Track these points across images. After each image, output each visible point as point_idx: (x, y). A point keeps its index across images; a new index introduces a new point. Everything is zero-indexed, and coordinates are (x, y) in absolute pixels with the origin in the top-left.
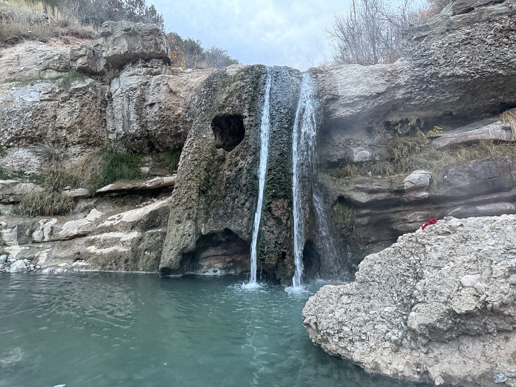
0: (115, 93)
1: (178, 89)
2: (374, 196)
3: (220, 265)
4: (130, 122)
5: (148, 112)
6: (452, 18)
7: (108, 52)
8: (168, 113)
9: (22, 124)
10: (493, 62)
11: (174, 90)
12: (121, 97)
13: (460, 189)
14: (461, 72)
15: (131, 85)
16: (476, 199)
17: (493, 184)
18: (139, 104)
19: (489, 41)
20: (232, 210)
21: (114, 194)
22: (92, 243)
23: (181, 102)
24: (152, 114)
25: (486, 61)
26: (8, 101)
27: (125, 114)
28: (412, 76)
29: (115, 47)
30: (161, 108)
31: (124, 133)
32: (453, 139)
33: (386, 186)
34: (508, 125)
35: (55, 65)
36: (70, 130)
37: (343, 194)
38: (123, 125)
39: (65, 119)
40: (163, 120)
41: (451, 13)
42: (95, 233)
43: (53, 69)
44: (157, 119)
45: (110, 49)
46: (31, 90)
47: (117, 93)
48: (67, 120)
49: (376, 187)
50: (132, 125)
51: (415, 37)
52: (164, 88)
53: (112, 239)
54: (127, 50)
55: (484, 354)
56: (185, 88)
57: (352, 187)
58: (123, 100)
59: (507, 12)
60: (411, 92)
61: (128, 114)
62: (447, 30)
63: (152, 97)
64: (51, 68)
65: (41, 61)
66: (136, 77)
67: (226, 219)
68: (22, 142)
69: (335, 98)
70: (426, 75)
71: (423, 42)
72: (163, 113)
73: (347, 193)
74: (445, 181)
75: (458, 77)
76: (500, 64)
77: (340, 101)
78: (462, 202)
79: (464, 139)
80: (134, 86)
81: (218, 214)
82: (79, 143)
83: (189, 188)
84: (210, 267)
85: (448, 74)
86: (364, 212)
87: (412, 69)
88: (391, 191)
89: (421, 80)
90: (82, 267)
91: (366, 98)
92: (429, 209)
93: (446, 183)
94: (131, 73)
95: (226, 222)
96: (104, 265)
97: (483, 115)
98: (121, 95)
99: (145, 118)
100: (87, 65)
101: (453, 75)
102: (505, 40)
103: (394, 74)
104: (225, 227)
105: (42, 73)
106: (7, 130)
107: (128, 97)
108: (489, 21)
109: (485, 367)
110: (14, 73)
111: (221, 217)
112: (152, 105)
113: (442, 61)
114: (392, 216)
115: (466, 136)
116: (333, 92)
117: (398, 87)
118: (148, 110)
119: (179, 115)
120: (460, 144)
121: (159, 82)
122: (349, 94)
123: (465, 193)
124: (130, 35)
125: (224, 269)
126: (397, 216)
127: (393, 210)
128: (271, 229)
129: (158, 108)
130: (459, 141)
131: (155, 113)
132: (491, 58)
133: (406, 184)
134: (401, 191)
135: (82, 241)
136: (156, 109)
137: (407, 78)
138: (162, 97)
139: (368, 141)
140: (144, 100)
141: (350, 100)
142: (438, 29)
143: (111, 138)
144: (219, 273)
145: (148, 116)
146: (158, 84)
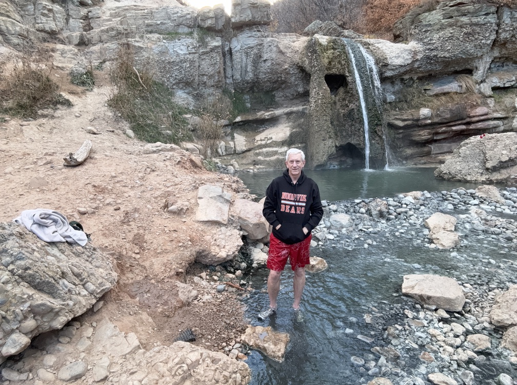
0: (234, 48)
1: (286, 50)
2: (406, 123)
3: (337, 163)
4: (246, 71)
5: (263, 65)
6: (443, 21)
7: (236, 19)
8: (277, 67)
9: (183, 72)
10: (462, 51)
11: (283, 51)
12: (240, 52)
13: (445, 119)
14: (448, 55)
15: (249, 44)
16: (452, 124)
17: (460, 116)
18: (256, 59)
19: (461, 39)
20: (351, 132)
21: (241, 123)
22: (258, 154)
23: (287, 60)
24: (265, 67)
25: (459, 50)
26: (163, 52)
27: (244, 65)
28: (424, 55)
29: (242, 15)
30: (273, 63)
31: (241, 79)
32: (437, 91)
33: (410, 117)
34: (461, 84)
35: (188, 22)
36: (211, 77)
37: (390, 121)
38: (241, 74)
39: (208, 69)
40: (273, 72)
41: (442, 18)
42: (256, 149)
43: (185, 26)
44: (269, 71)
45: (238, 16)
46: (180, 44)
47: (236, 49)
48: (210, 70)
49: (406, 118)
50: (248, 74)
51: (424, 30)
52: (275, 49)
53: (273, 152)
54: (251, 18)
55: (507, 172)
56: (290, 50)
57: (393, 118)
58: (242, 55)
59: (469, 24)
60: (422, 64)
61: (246, 67)
62: (440, 28)
63: (265, 55)
64: (184, 25)
65: (175, 18)
66: (253, 38)
67: (348, 137)
68: (181, 86)
69: (386, 65)
70: (431, 55)
71: (428, 34)
72: (273, 67)
73: (391, 121)
74: (438, 114)
75: (446, 58)
76: (464, 52)
77: (389, 67)
78: (445, 125)
79: (442, 91)
80: (251, 45)
81: (343, 135)
82: (213, 86)
83: (326, 120)
84: (331, 164)
85: (442, 56)
86: (401, 131)
87: (424, 51)
88: (413, 120)
89: (428, 58)
90: (263, 168)
91: (401, 66)
92: (429, 129)
93: (437, 115)
94: (249, 35)
95: (348, 139)
96: (275, 167)
97: (444, 76)
98: (241, 51)
99: (259, 69)
100: (215, 25)
101: (444, 57)
102: (467, 39)
103: (415, 53)
104: (347, 142)
105: (176, 28)
106: (171, 76)
107: (247, 53)
108: (461, 27)
109: (508, 175)
110: (151, 25)
111: (345, 137)
112: (265, 61)
113: (439, 48)
114: (412, 133)
115: (443, 89)
116: (385, 61)
117: (417, 60)
118: (263, 64)
119: (286, 69)
120: (441, 94)
121: (270, 44)
122: (394, 64)
123: (447, 121)
124: (254, 7)
125: (339, 165)
126: (414, 133)
127: (412, 130)
128: (378, 142)
129: (270, 63)
130: (440, 92)
131: (268, 66)
132: (461, 49)
133: (421, 116)
134: (418, 120)
135: (252, 153)
136: (269, 64)
137: (422, 55)
138: (274, 56)
139: (392, 90)
140: (261, 57)
141: (394, 67)
142: (436, 27)
143: (228, 82)
144: (336, 167)
145: (261, 68)
146: (270, 46)
